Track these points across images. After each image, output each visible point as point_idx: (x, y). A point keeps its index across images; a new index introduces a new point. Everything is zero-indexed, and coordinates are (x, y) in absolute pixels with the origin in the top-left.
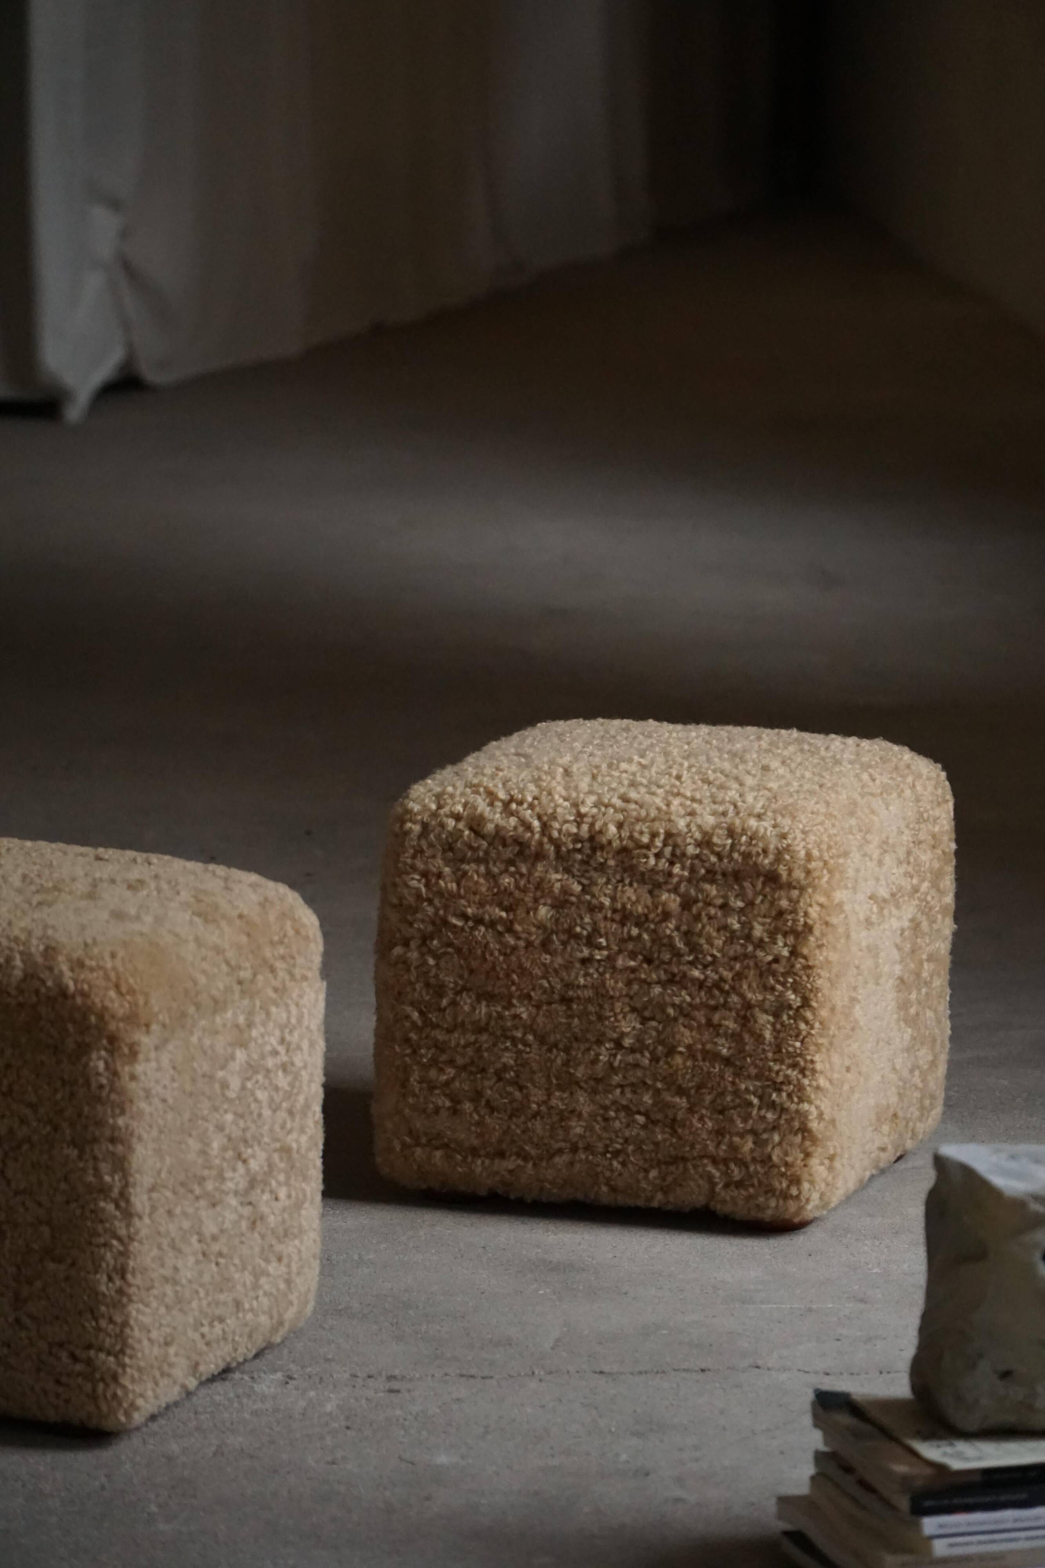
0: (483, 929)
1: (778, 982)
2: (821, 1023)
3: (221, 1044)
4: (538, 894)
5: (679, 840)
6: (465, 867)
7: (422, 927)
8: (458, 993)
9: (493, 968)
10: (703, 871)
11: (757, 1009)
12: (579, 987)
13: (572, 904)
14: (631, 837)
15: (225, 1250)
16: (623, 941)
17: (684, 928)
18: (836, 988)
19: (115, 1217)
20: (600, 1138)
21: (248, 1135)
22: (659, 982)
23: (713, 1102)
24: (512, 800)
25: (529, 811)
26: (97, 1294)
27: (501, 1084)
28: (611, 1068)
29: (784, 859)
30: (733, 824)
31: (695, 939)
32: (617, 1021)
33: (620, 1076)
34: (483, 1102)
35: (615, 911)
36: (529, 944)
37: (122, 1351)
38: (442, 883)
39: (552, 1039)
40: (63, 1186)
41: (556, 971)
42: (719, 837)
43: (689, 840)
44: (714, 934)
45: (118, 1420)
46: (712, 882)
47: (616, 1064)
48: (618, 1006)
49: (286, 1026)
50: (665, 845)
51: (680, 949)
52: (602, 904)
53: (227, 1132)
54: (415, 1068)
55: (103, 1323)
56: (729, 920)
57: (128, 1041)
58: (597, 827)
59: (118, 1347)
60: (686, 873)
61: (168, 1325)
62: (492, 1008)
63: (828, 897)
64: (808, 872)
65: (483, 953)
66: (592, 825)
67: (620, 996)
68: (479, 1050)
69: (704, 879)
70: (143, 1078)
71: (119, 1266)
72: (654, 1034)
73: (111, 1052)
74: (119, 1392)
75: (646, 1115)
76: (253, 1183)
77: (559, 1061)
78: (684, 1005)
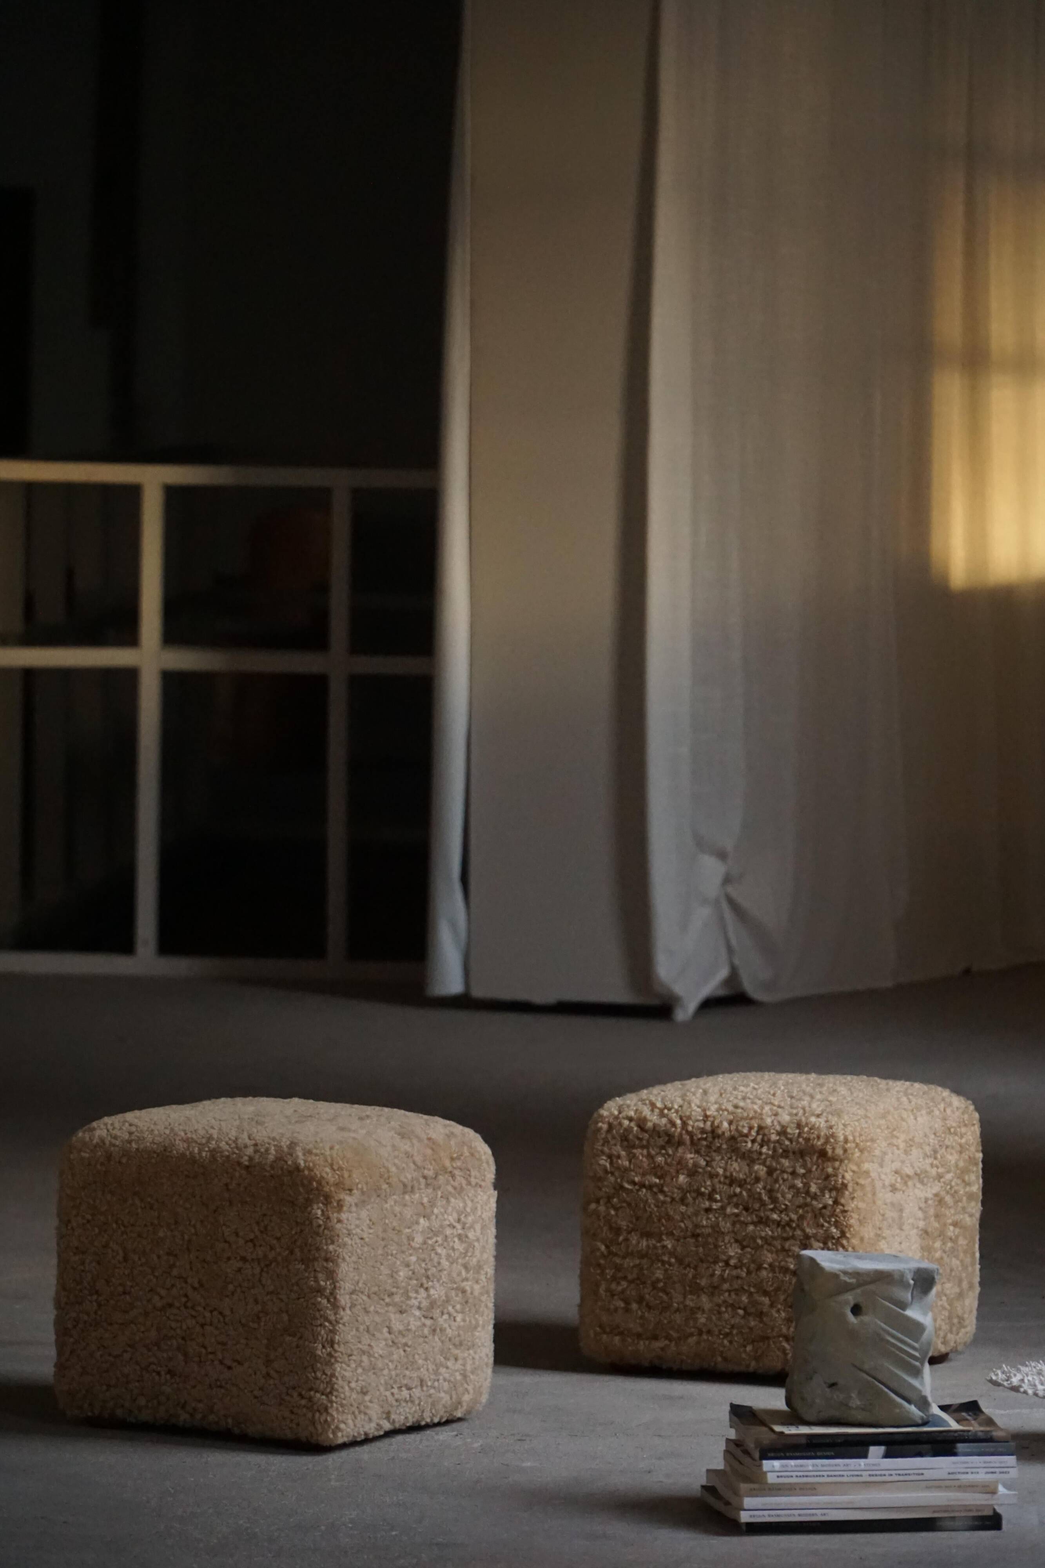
0: (644, 1190)
1: (826, 1221)
2: (853, 1248)
3: (408, 1213)
4: (679, 1167)
5: (766, 1131)
6: (635, 1151)
7: (607, 1190)
8: (629, 1233)
9: (650, 1216)
10: (781, 1151)
11: (813, 1239)
12: (703, 1227)
13: (700, 1173)
14: (737, 1130)
15: (410, 1343)
16: (730, 1197)
17: (768, 1187)
18: (864, 1226)
19: (327, 1308)
20: (716, 1326)
21: (429, 1273)
22: (753, 1223)
23: (785, 1300)
24: (666, 1107)
25: (675, 1114)
26: (315, 1356)
27: (655, 1291)
28: (723, 1279)
29: (830, 1142)
30: (801, 1120)
31: (774, 1194)
32: (726, 1248)
33: (728, 1284)
34: (644, 1304)
35: (726, 1177)
36: (673, 1199)
37: (331, 1393)
38: (620, 1161)
39: (687, 1260)
40: (295, 1288)
41: (689, 1217)
42: (791, 1128)
43: (772, 1131)
44: (787, 1191)
45: (328, 1437)
46: (787, 1157)
47: (726, 1275)
48: (727, 1239)
49: (462, 1213)
50: (758, 1133)
51: (765, 1201)
52: (718, 1172)
53: (412, 1267)
54: (603, 1282)
55: (319, 1374)
56: (796, 1182)
57: (336, 1198)
58: (716, 1124)
59: (328, 1390)
60: (770, 1153)
61: (363, 1381)
62: (650, 1242)
63: (858, 1166)
64: (845, 1151)
65: (645, 1206)
66: (713, 1123)
67: (729, 1232)
68: (642, 1269)
69: (782, 1156)
70: (346, 1221)
71: (329, 1338)
72: (749, 1256)
73: (325, 1205)
74: (329, 1419)
75: (745, 1309)
76: (433, 1304)
77: (690, 1275)
78: (768, 1237)
